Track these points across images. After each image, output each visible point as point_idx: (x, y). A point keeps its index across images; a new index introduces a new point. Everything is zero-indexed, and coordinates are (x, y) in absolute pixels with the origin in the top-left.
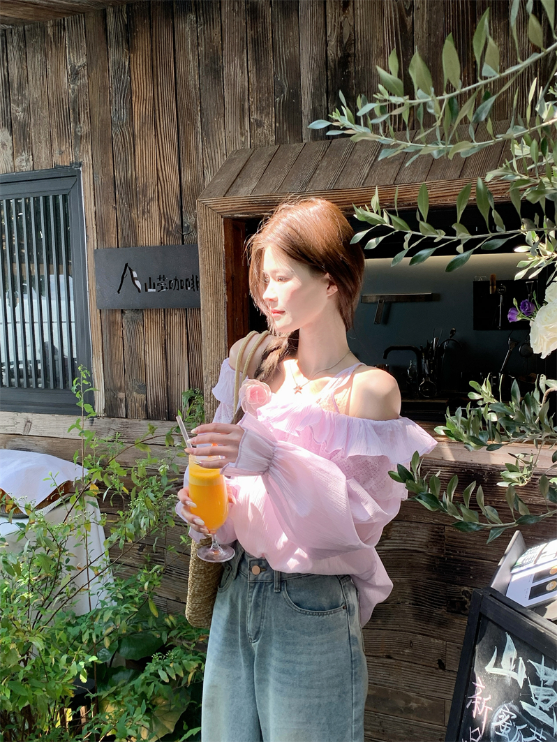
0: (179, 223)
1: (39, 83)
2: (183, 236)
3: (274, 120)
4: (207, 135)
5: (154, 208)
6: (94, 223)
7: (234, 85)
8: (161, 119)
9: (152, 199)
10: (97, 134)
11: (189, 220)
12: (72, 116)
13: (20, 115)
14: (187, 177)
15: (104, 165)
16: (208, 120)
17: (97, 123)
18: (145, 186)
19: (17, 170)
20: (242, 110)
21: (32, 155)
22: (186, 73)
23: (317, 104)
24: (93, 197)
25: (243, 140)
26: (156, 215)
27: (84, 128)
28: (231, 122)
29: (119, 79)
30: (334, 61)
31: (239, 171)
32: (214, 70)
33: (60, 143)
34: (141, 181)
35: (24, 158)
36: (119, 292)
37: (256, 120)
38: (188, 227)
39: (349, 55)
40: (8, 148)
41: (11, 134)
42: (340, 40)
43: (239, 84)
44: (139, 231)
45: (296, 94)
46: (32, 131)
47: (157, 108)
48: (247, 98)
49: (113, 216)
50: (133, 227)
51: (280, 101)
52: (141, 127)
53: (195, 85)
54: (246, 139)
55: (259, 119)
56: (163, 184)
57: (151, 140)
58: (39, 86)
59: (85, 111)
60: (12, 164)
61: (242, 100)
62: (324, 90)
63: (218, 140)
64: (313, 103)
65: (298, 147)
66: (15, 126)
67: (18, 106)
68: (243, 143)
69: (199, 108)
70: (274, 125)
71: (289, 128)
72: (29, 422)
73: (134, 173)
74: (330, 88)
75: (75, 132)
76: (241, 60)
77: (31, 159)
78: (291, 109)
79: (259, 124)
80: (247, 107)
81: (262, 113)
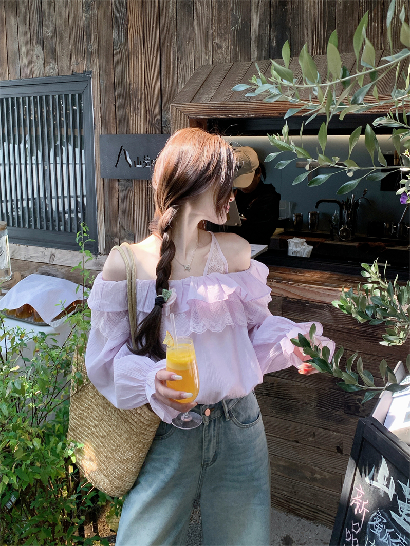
0: (159, 117)
1: (62, 12)
2: (162, 127)
3: (230, 44)
4: (181, 54)
5: (142, 106)
6: (100, 115)
7: (201, 17)
8: (148, 41)
9: (141, 100)
10: (103, 52)
11: (167, 116)
12: (85, 37)
13: (50, 35)
14: (166, 84)
15: (107, 74)
16: (182, 43)
17: (103, 42)
18: (136, 90)
19: (47, 75)
20: (207, 36)
21: (57, 64)
23: (262, 32)
24: (99, 97)
25: (207, 58)
26: (143, 111)
27: (94, 46)
28: (198, 45)
29: (118, 11)
31: (202, 82)
32: (187, 6)
33: (77, 56)
34: (133, 86)
35: (51, 66)
36: (116, 166)
37: (217, 44)
38: (166, 121)
40: (41, 59)
41: (43, 49)
43: (205, 16)
44: (131, 122)
45: (246, 25)
46: (58, 47)
47: (145, 33)
48: (210, 26)
49: (113, 112)
50: (127, 120)
51: (235, 30)
52: (134, 46)
54: (209, 58)
55: (219, 42)
56: (148, 89)
57: (141, 56)
58: (63, 15)
59: (95, 34)
60: (43, 70)
61: (207, 28)
62: (267, 22)
63: (188, 57)
64: (259, 32)
65: (247, 64)
66: (46, 43)
67: (48, 29)
68: (207, 60)
69: (176, 33)
70: (230, 48)
71: (241, 50)
72: (53, 255)
73: (128, 80)
74: (272, 21)
75: (88, 49)
77: (56, 68)
78: (242, 36)
79: (219, 46)
80: (210, 33)
81: (221, 38)
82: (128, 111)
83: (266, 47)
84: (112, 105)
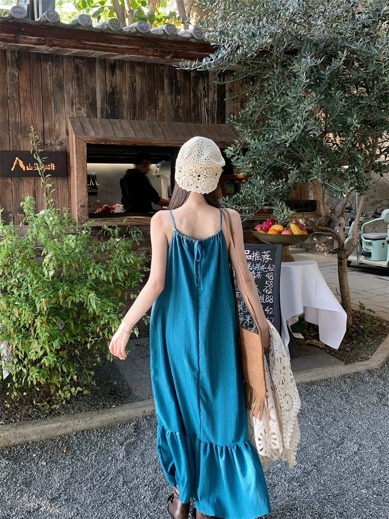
0: (42, 142)
2: (44, 148)
3: (86, 109)
4: (57, 110)
7: (68, 93)
8: (34, 100)
9: (29, 132)
11: (48, 141)
14: (47, 125)
15: (3, 115)
16: (57, 104)
18: (26, 126)
22: (47, 85)
23: (103, 106)
28: (67, 107)
30: (109, 92)
32: (60, 86)
34: (23, 124)
37: (78, 107)
38: (47, 144)
39: (114, 92)
42: (111, 85)
43: (71, 92)
44: (21, 144)
45: (94, 101)
47: (32, 95)
48: (74, 98)
49: (8, 137)
50: (18, 142)
51: (88, 102)
52: (24, 101)
53: (51, 90)
55: (80, 107)
56: (35, 126)
57: (29, 108)
61: (72, 99)
62: (105, 101)
63: (61, 112)
64: (101, 105)
68: (73, 115)
69: (53, 99)
71: (92, 113)
73: (19, 120)
74: (108, 101)
76: (72, 84)
78: (92, 106)
79: (80, 109)
80: (74, 101)
81: (81, 105)
82: (19, 137)
83: (105, 113)
84: (6, 133)
